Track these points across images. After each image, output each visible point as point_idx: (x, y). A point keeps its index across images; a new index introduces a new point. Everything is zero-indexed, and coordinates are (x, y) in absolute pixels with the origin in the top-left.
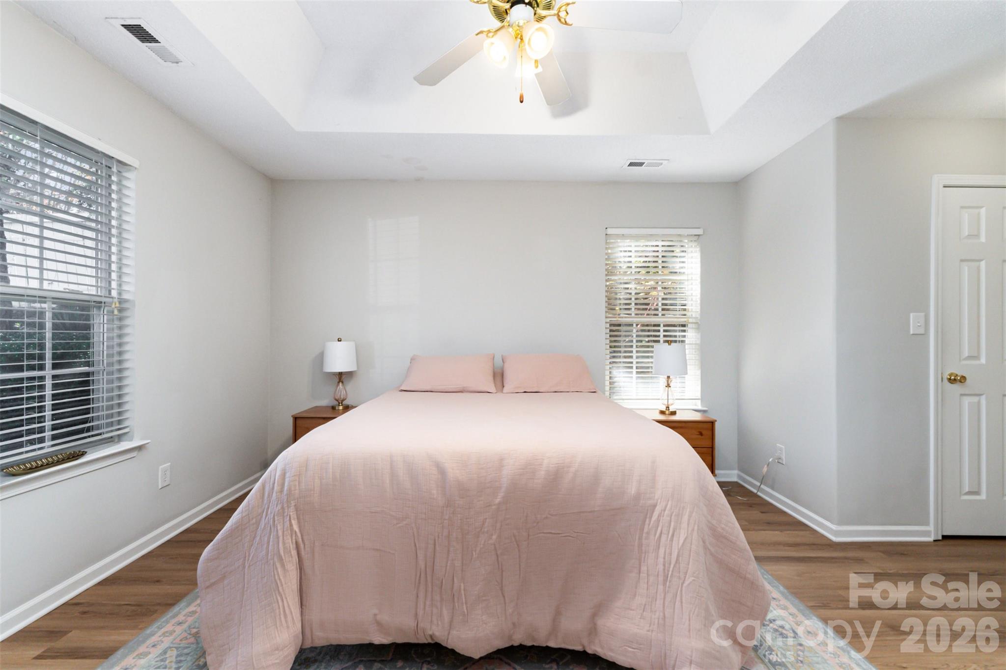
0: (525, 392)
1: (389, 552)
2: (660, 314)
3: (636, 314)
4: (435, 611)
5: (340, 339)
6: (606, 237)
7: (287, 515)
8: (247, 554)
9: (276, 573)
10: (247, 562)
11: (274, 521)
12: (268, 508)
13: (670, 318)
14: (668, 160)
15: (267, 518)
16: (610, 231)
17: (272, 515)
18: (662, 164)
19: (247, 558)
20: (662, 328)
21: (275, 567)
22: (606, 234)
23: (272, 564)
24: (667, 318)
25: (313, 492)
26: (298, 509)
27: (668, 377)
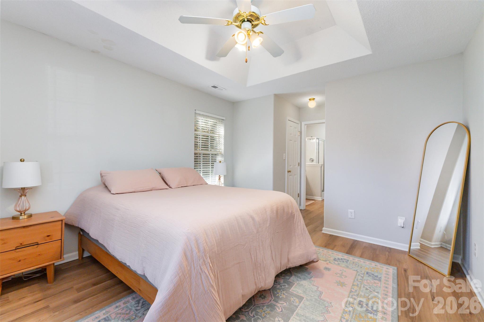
0: (182, 187)
1: (243, 262)
2: (209, 150)
3: (202, 150)
4: (260, 277)
5: (22, 160)
6: (195, 114)
7: (207, 263)
8: (190, 297)
9: (213, 295)
10: (191, 301)
11: (201, 269)
12: (194, 264)
13: (213, 152)
14: (226, 89)
15: (196, 269)
16: (197, 112)
17: (199, 266)
18: (222, 90)
19: (191, 299)
20: (211, 156)
21: (211, 293)
22: (195, 113)
23: (209, 292)
24: (212, 151)
25: (214, 246)
26: (211, 258)
27: (220, 176)
